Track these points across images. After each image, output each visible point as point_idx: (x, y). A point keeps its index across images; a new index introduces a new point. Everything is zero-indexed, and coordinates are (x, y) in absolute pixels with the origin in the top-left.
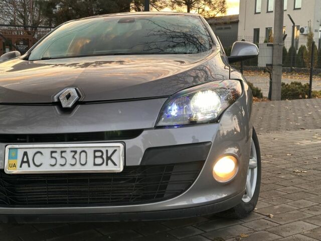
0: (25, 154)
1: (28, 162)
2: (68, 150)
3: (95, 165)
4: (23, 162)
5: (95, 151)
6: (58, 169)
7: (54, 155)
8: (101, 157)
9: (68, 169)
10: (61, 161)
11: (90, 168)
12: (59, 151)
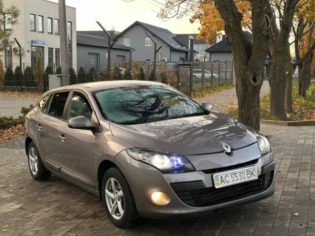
0: (221, 177)
1: (223, 181)
2: (237, 173)
3: (248, 177)
4: (221, 182)
5: (247, 171)
6: (236, 182)
7: (232, 176)
8: (249, 173)
9: (239, 181)
10: (236, 178)
11: (247, 180)
12: (233, 173)
